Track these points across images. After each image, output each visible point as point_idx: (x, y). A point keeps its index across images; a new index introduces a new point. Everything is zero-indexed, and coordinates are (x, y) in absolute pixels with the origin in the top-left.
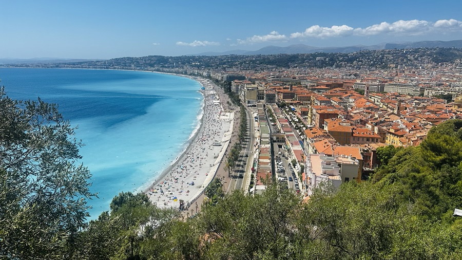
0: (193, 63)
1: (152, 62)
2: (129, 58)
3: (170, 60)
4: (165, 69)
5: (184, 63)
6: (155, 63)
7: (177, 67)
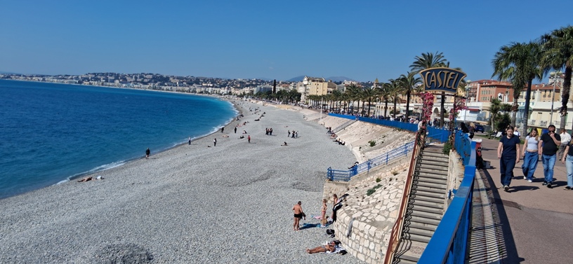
0: (204, 84)
1: (146, 80)
2: (112, 74)
3: (171, 79)
4: (163, 87)
5: (190, 84)
6: (149, 82)
7: (180, 86)
